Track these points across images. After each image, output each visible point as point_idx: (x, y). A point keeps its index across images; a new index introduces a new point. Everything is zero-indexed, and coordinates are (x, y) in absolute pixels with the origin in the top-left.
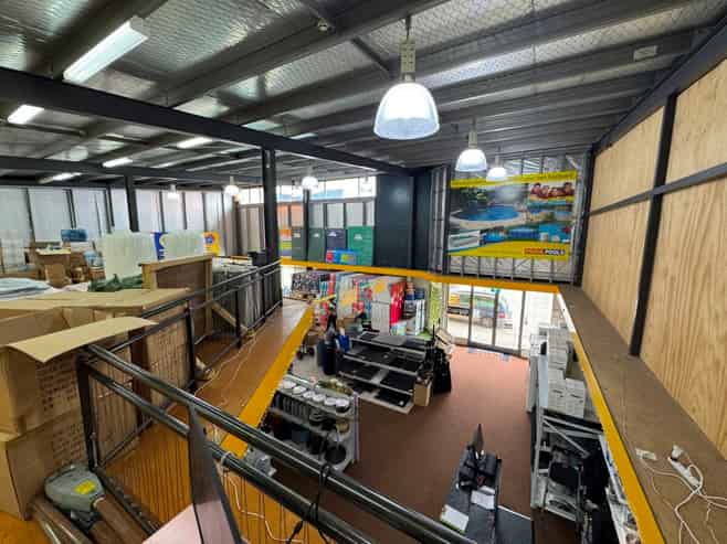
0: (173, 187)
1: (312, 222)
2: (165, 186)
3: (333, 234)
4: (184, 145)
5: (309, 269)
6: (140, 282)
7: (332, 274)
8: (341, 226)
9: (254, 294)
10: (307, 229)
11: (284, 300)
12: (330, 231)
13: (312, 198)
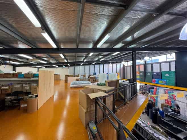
0: (111, 63)
1: (147, 70)
2: (109, 63)
3: (155, 74)
4: (114, 54)
5: (146, 84)
6: (105, 84)
7: (155, 87)
8: (159, 71)
9: (129, 90)
10: (145, 72)
11: (138, 94)
12: (154, 73)
13: (147, 63)
